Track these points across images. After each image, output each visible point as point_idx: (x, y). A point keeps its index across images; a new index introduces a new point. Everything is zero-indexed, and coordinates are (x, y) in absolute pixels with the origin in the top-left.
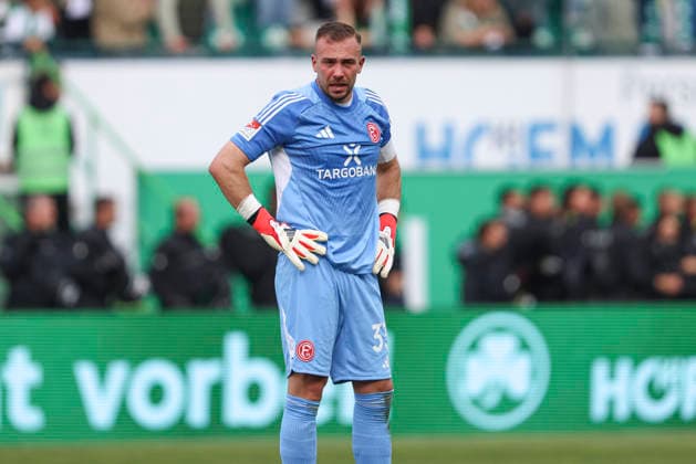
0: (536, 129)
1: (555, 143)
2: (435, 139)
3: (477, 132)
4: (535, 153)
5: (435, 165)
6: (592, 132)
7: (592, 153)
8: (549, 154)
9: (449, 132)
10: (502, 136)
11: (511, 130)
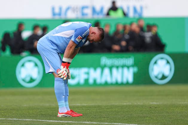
0: (83, 8)
1: (88, 11)
2: (57, 11)
3: (68, 9)
4: (83, 14)
5: (57, 17)
6: (98, 9)
7: (98, 14)
8: (86, 14)
9: (60, 9)
10: (74, 10)
11: (77, 8)
